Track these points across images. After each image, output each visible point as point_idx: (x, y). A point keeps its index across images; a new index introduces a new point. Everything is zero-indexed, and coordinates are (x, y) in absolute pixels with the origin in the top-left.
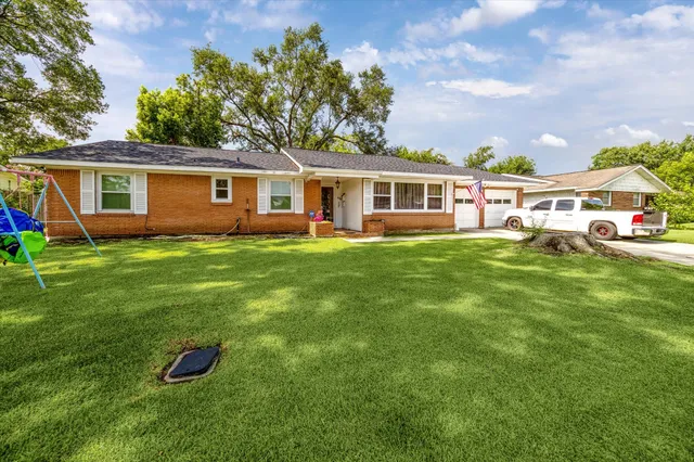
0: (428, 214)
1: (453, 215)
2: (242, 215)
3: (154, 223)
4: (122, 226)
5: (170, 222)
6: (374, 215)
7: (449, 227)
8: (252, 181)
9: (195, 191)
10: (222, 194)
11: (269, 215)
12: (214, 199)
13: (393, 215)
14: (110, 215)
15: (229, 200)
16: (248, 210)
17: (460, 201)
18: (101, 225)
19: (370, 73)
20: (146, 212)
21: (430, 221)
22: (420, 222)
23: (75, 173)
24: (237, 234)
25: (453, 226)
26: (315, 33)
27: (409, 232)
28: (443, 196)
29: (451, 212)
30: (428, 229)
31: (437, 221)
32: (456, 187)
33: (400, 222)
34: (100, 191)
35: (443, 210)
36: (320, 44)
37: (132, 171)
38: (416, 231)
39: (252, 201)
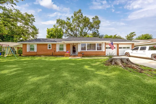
0: (97, 52)
1: (105, 52)
2: (53, 52)
3: (38, 53)
4: (33, 54)
5: (41, 53)
6: (81, 52)
7: (104, 55)
8: (55, 45)
9: (45, 47)
10: (50, 47)
11: (59, 52)
12: (48, 49)
13: (86, 52)
14: (31, 52)
15: (51, 49)
16: (55, 51)
17: (107, 48)
18: (30, 54)
19: (94, 18)
20: (36, 51)
21: (98, 54)
22: (94, 53)
23: (26, 44)
24: (53, 56)
25: (105, 55)
26: (80, 11)
27: (91, 56)
28: (102, 47)
29: (104, 51)
30: (97, 55)
31: (100, 53)
32: (106, 44)
33: (88, 53)
34: (30, 47)
35: (102, 51)
36: (81, 13)
37: (34, 44)
38: (93, 56)
39: (55, 49)
